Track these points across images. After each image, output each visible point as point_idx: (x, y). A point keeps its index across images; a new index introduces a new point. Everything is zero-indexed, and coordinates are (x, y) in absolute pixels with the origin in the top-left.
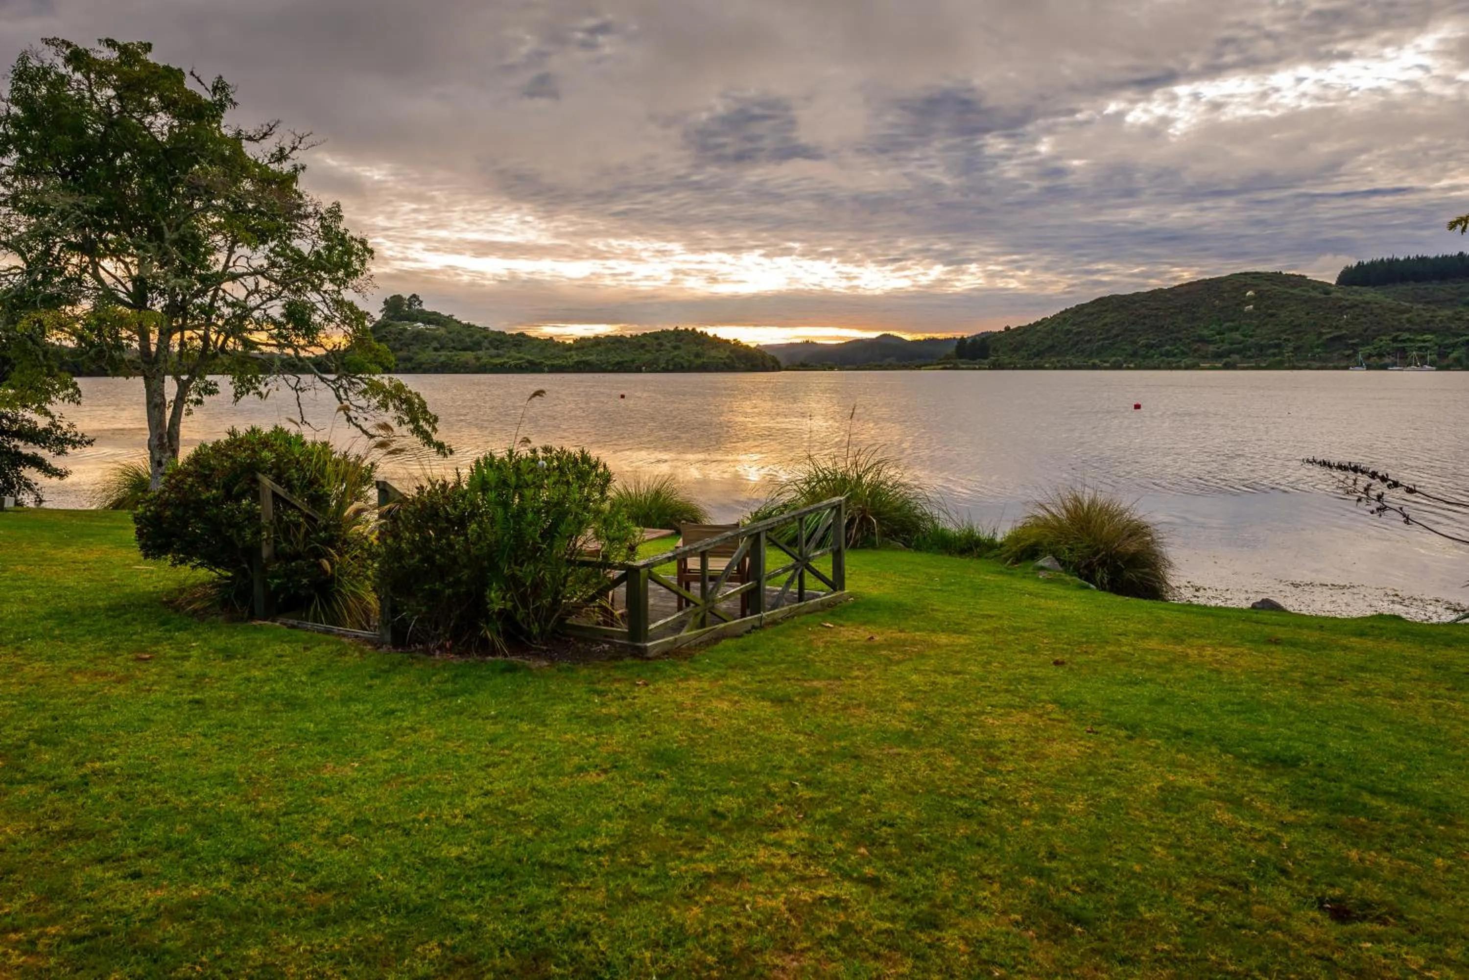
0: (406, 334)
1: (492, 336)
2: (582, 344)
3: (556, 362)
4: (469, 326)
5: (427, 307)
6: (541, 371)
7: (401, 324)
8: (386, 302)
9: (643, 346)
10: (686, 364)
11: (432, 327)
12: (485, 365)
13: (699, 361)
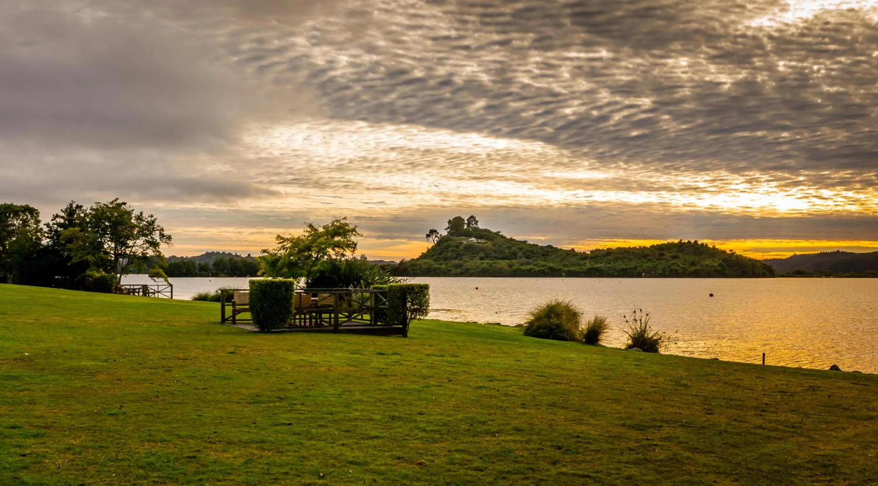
0: (461, 247)
1: (527, 248)
2: (596, 255)
3: (572, 269)
4: (511, 240)
5: (481, 226)
6: (560, 276)
7: (457, 239)
8: (450, 222)
9: (645, 256)
10: (680, 271)
11: (483, 241)
12: (516, 271)
13: (693, 268)
